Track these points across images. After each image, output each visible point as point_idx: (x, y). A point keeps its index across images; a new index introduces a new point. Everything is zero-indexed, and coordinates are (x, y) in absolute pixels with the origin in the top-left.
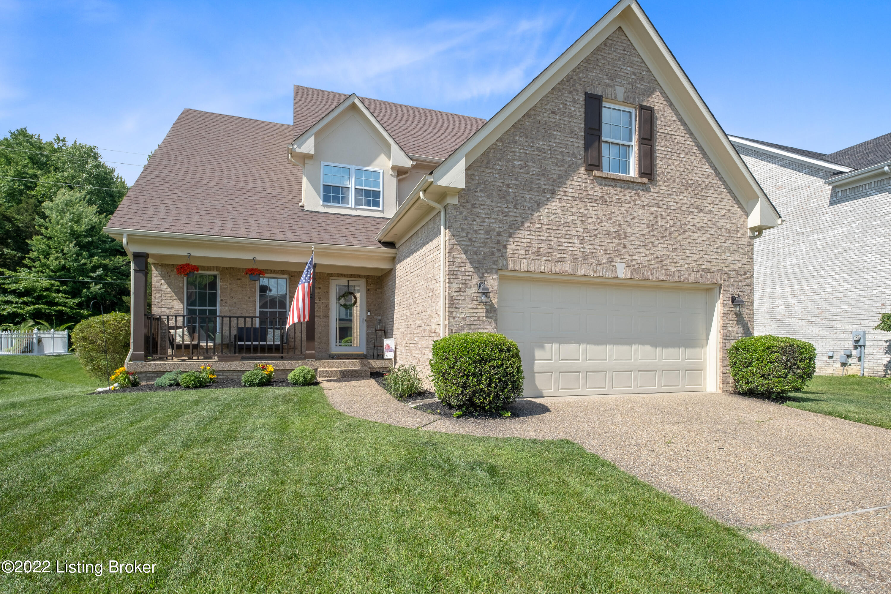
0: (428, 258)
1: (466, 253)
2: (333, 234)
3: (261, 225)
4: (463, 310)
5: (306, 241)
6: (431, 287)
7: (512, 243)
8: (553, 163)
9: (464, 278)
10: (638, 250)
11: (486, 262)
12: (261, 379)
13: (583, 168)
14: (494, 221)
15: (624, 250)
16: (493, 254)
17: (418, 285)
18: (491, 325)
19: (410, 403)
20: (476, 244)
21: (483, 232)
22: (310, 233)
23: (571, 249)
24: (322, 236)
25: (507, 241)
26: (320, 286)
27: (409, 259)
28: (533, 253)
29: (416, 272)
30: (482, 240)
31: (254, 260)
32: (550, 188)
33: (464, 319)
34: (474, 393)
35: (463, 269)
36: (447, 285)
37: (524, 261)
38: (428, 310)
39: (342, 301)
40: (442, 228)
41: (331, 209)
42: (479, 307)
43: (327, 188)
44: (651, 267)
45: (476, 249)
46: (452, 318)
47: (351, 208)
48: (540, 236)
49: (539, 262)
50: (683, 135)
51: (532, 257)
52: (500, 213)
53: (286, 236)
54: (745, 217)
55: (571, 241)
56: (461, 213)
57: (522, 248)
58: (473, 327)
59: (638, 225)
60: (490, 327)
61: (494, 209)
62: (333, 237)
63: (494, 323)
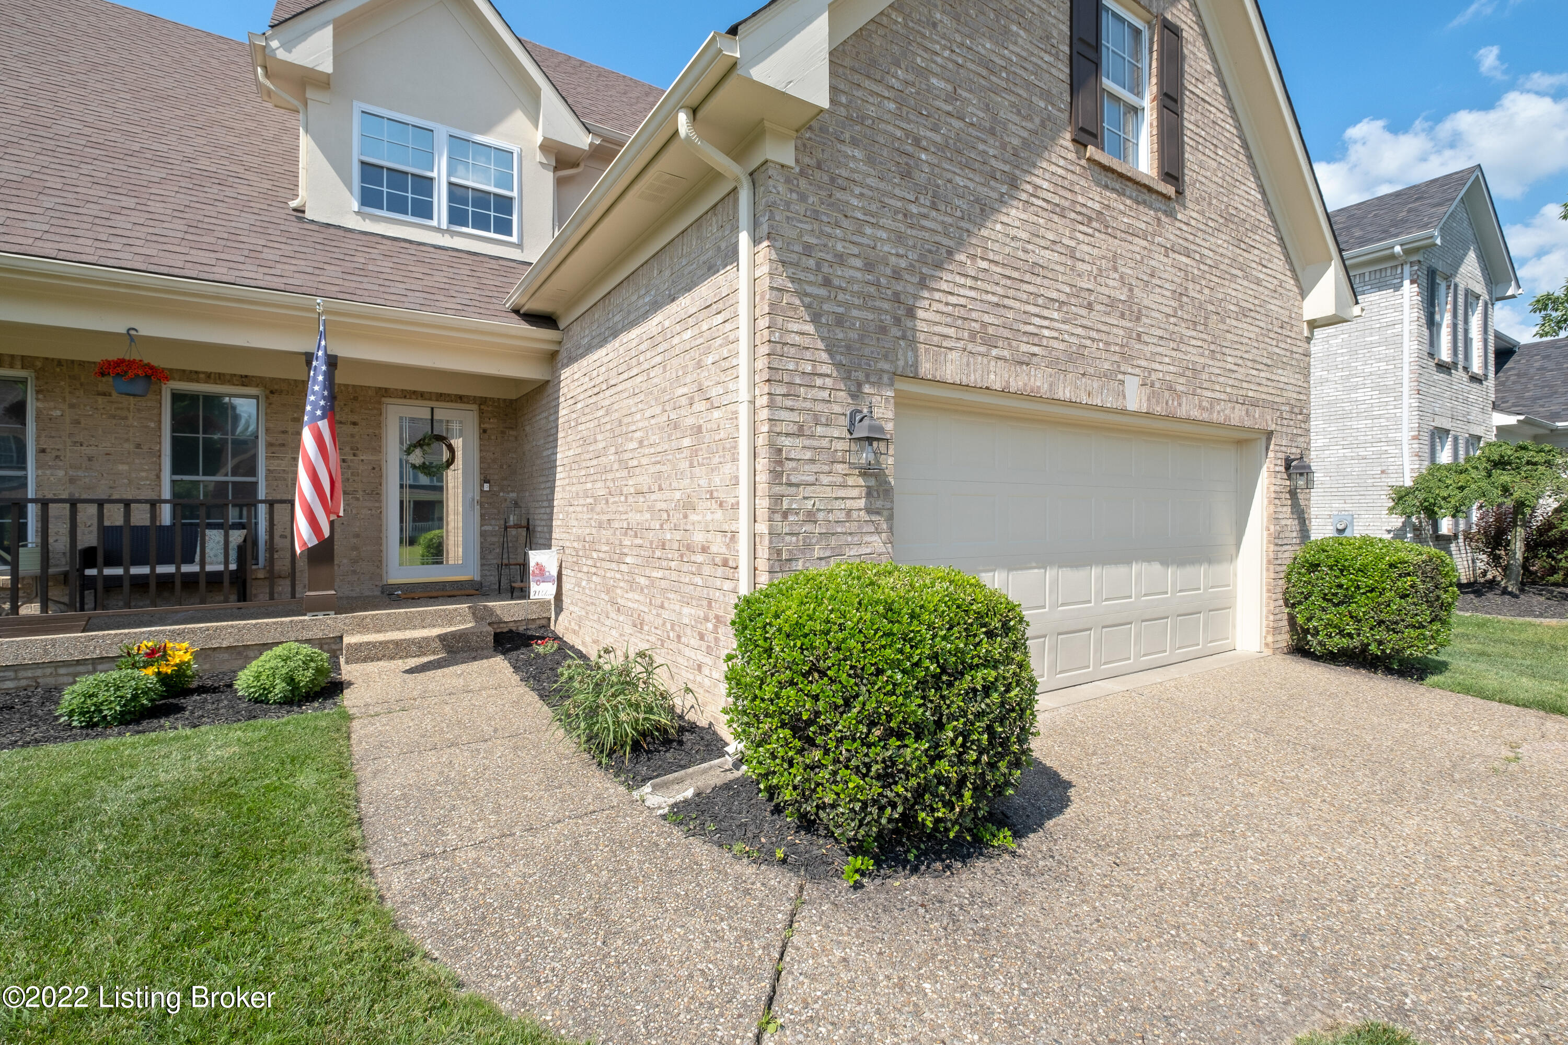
0: (676, 340)
1: (815, 319)
2: (387, 283)
3: (154, 238)
4: (809, 491)
5: (304, 290)
6: (690, 421)
7: (926, 303)
8: (1013, 105)
9: (812, 393)
10: (1160, 350)
11: (867, 351)
12: (135, 697)
13: (1068, 136)
14: (884, 236)
15: (1137, 346)
16: (883, 330)
17: (638, 416)
18: (878, 532)
19: (647, 788)
20: (841, 297)
21: (858, 263)
22: (317, 272)
23: (1046, 333)
24: (353, 285)
25: (916, 297)
26: (355, 418)
27: (602, 352)
28: (973, 335)
29: (628, 384)
30: (856, 288)
31: (130, 336)
32: (1007, 168)
33: (811, 517)
34: (919, 793)
35: (809, 368)
36: (764, 414)
37: (953, 355)
38: (675, 485)
39: (417, 457)
40: (744, 238)
41: (383, 224)
42: (851, 481)
43: (370, 171)
44: (1179, 388)
45: (841, 310)
46: (778, 517)
47: (438, 229)
48: (987, 292)
49: (985, 360)
50: (1221, 108)
51: (970, 347)
52: (900, 216)
53: (237, 273)
54: (1299, 298)
55: (1046, 313)
56: (803, 198)
57: (949, 320)
58: (833, 542)
59: (1159, 290)
60: (875, 538)
61: (886, 200)
62: (387, 290)
63: (885, 526)
